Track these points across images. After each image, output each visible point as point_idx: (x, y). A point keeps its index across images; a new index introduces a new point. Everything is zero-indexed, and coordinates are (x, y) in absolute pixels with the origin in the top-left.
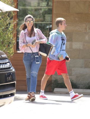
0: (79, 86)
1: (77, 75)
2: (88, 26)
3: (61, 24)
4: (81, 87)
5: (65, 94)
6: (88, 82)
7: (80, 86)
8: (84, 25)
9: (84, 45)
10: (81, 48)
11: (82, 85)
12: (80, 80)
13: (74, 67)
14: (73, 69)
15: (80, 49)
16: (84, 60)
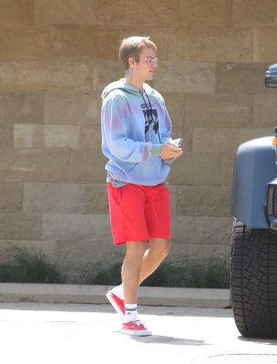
0: (66, 276)
1: (58, 239)
2: (95, 71)
3: (137, 61)
4: (72, 279)
5: (18, 304)
6: (95, 261)
7: (69, 274)
8: (83, 66)
9: (83, 135)
10: (74, 144)
11: (76, 270)
12: (70, 256)
13: (49, 210)
14: (45, 217)
15: (70, 149)
16: (83, 185)
